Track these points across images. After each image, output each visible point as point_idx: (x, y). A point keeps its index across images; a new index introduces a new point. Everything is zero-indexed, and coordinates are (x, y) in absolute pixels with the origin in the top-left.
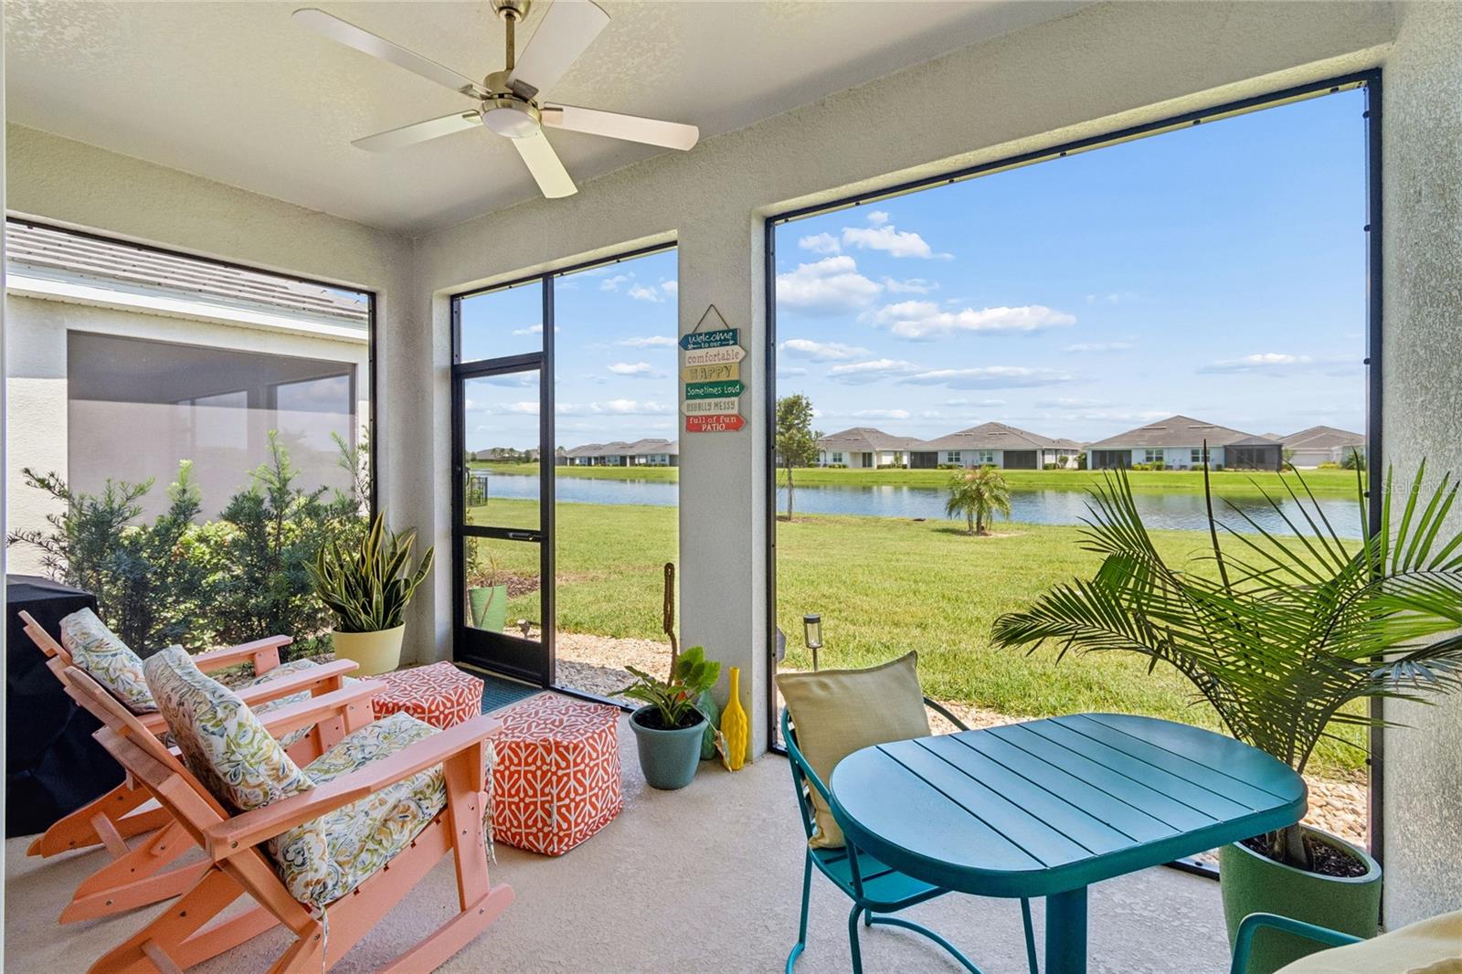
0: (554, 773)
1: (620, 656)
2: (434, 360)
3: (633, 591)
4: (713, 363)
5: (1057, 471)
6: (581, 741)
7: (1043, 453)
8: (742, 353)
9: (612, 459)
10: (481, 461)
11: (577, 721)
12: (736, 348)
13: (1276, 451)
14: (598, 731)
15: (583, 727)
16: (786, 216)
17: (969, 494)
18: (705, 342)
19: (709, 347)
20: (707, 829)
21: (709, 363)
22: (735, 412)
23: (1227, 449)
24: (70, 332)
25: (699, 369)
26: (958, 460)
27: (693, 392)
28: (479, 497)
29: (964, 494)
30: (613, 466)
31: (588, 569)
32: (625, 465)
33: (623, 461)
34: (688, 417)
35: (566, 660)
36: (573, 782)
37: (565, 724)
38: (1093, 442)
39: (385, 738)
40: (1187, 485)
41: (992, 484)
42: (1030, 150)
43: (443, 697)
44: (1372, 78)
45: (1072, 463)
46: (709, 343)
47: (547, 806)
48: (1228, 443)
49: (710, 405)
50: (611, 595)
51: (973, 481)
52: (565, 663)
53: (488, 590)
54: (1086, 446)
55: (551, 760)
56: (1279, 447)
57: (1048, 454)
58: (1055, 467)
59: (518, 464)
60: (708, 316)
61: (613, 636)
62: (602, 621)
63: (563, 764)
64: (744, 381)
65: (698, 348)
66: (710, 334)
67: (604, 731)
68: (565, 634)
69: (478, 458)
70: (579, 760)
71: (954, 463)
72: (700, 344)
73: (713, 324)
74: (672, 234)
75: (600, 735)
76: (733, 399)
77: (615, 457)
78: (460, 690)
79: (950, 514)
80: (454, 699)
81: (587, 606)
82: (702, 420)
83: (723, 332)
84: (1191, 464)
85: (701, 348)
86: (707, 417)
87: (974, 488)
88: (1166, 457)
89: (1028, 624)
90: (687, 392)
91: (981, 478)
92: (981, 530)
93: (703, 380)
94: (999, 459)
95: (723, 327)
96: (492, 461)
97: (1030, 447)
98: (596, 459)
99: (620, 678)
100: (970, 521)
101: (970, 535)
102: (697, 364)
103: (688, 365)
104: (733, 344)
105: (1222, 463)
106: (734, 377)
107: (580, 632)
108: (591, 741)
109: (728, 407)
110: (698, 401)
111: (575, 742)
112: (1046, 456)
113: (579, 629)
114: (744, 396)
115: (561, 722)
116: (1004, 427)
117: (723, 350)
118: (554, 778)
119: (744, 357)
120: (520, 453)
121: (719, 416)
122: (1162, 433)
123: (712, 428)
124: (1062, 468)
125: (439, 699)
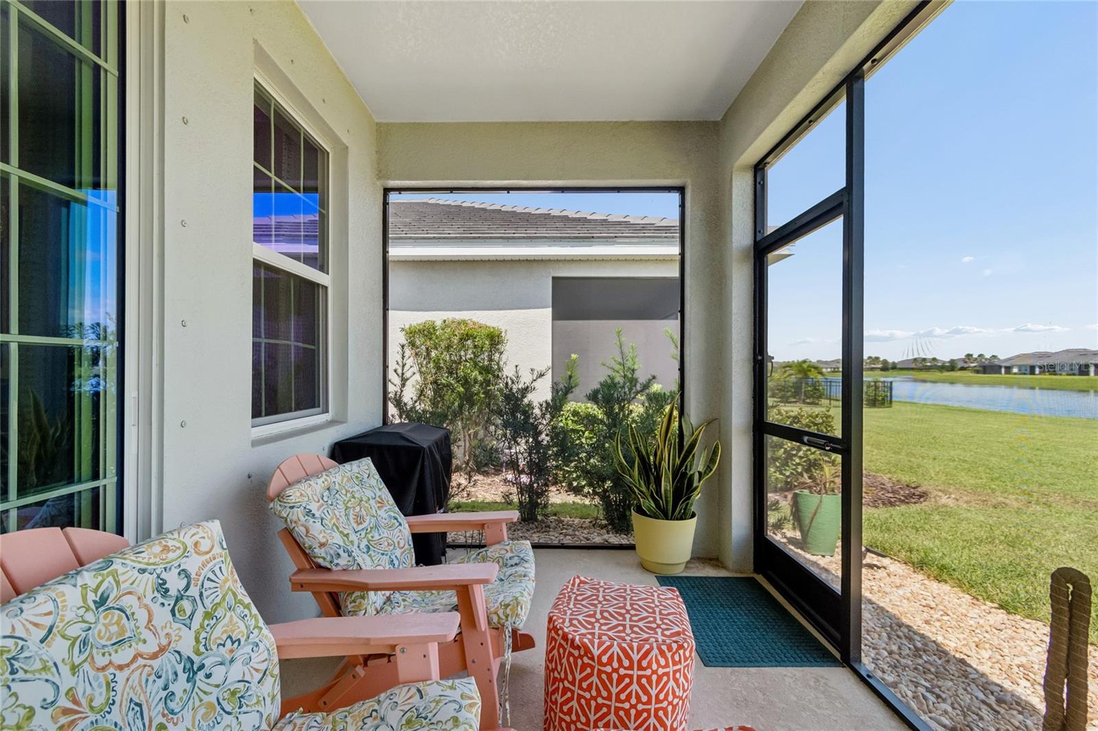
1: (1006, 651)
2: (733, 240)
3: (1064, 538)
10: (902, 369)
24: (554, 278)
28: (883, 399)
30: (1068, 375)
31: (993, 491)
32: (1087, 374)
35: (904, 620)
50: (1018, 537)
52: (900, 625)
53: (815, 498)
59: (941, 372)
61: (1001, 607)
62: (987, 577)
68: (920, 577)
69: (898, 366)
78: (647, 647)
80: (636, 657)
81: (969, 544)
96: (912, 369)
107: (946, 582)
113: (945, 576)
120: (944, 362)
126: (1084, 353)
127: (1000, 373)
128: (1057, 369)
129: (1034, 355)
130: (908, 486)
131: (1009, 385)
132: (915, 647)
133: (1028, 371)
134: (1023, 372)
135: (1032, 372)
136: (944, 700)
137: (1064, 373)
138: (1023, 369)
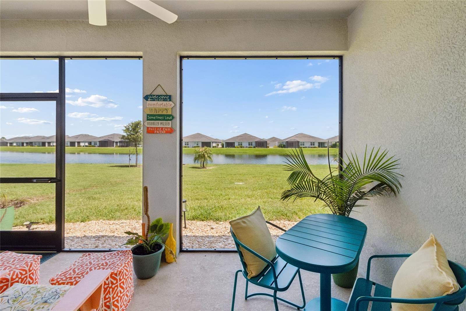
0: (111, 287)
4: (160, 107)
5: (216, 148)
6: (122, 269)
7: (213, 143)
8: (173, 105)
9: (37, 144)
11: (114, 261)
12: (171, 102)
13: (266, 143)
14: (126, 262)
15: (119, 262)
16: (188, 57)
17: (201, 156)
18: (156, 99)
19: (158, 101)
20: (174, 288)
21: (158, 107)
22: (170, 126)
23: (256, 142)
25: (153, 109)
26: (188, 145)
27: (150, 118)
29: (199, 156)
33: (44, 144)
34: (148, 128)
36: (119, 288)
37: (109, 264)
38: (225, 140)
39: (14, 301)
40: (248, 152)
41: (207, 152)
42: (269, 55)
43: (20, 270)
44: (341, 58)
45: (220, 146)
46: (158, 99)
47: (108, 304)
48: (256, 141)
49: (158, 123)
51: (202, 151)
54: (223, 141)
55: (109, 282)
56: (266, 142)
57: (214, 143)
58: (216, 147)
60: (157, 88)
61: (82, 221)
63: (115, 282)
64: (173, 114)
65: (153, 101)
66: (159, 96)
67: (129, 262)
70: (121, 278)
71: (187, 146)
72: (154, 99)
73: (159, 92)
74: (140, 54)
75: (128, 264)
76: (169, 121)
77: (39, 142)
79: (195, 162)
82: (155, 129)
83: (165, 96)
84: (248, 146)
85: (154, 101)
86: (157, 128)
87: (202, 154)
88: (243, 144)
89: (290, 193)
90: (147, 117)
91: (204, 150)
92: (204, 167)
93: (155, 113)
94: (200, 145)
95: (164, 94)
97: (209, 141)
98: (27, 143)
99: (97, 239)
100: (201, 164)
101: (201, 168)
102: (152, 107)
103: (148, 107)
104: (169, 101)
105: (255, 146)
106: (169, 113)
108: (125, 268)
109: (168, 125)
110: (152, 121)
111: (119, 270)
112: (213, 144)
114: (173, 121)
115: (107, 263)
116: (201, 135)
117: (165, 103)
118: (111, 290)
119: (174, 106)
121: (162, 128)
122: (242, 137)
123: (159, 132)
124: (218, 147)
125: (17, 271)
126: (44, 138)
127: (7, 146)
128: (33, 144)
129: (22, 138)
130: (11, 201)
131: (12, 151)
132: (71, 240)
133: (21, 145)
134: (19, 145)
135: (23, 145)
136: (89, 244)
137: (36, 146)
138: (18, 144)
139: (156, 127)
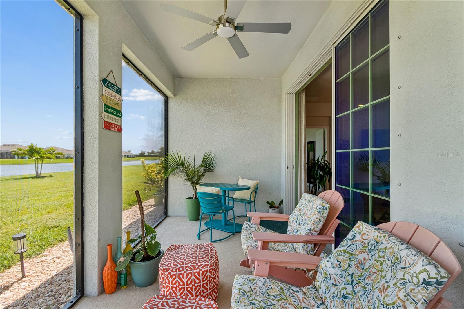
139: (111, 122)
